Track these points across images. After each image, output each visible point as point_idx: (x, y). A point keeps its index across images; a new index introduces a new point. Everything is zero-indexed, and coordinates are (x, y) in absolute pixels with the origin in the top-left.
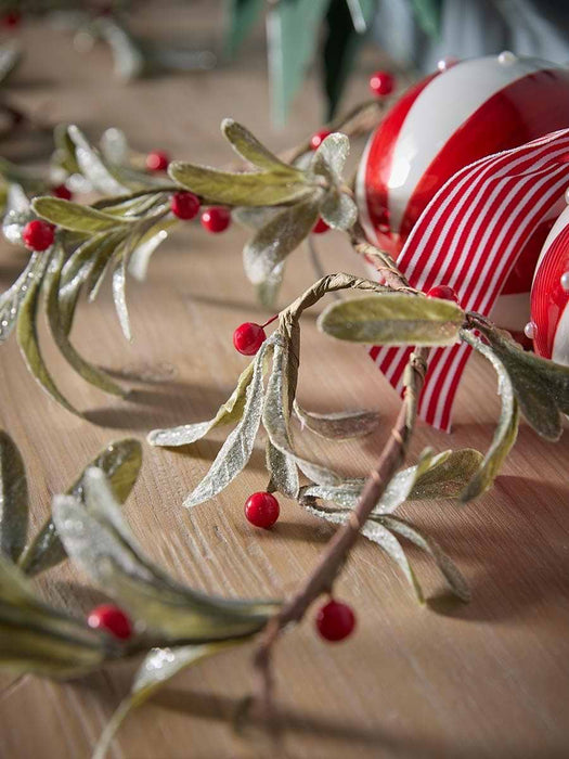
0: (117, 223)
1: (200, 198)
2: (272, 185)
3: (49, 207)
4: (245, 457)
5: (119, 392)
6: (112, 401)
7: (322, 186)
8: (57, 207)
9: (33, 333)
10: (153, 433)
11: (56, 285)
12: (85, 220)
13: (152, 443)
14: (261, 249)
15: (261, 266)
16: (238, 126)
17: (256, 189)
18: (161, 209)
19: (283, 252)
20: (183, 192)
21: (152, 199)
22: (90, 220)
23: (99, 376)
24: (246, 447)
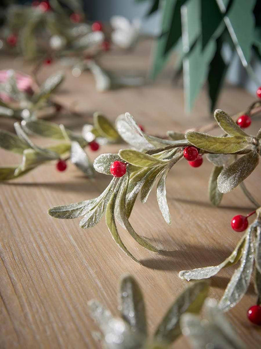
0: (158, 162)
1: (199, 149)
2: (234, 143)
3: (127, 154)
4: (245, 286)
5: (156, 250)
6: (152, 255)
7: (254, 144)
8: (132, 154)
9: (113, 218)
10: (181, 272)
11: (125, 194)
12: (144, 161)
13: (182, 278)
14: (229, 176)
15: (229, 185)
16: (224, 113)
17: (227, 145)
18: (179, 154)
19: (242, 178)
20: (190, 146)
21: (174, 150)
22: (146, 161)
23: (145, 242)
24: (246, 281)
